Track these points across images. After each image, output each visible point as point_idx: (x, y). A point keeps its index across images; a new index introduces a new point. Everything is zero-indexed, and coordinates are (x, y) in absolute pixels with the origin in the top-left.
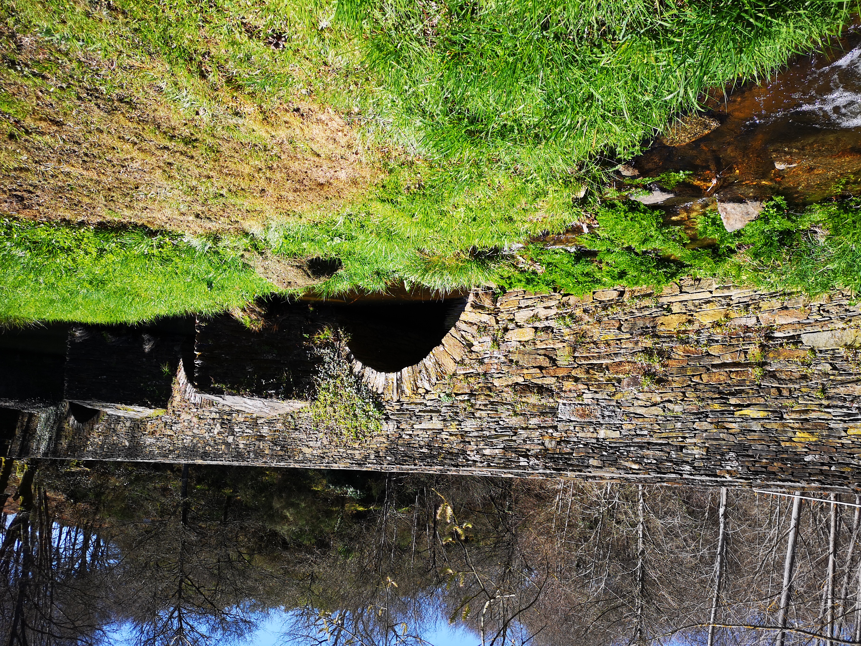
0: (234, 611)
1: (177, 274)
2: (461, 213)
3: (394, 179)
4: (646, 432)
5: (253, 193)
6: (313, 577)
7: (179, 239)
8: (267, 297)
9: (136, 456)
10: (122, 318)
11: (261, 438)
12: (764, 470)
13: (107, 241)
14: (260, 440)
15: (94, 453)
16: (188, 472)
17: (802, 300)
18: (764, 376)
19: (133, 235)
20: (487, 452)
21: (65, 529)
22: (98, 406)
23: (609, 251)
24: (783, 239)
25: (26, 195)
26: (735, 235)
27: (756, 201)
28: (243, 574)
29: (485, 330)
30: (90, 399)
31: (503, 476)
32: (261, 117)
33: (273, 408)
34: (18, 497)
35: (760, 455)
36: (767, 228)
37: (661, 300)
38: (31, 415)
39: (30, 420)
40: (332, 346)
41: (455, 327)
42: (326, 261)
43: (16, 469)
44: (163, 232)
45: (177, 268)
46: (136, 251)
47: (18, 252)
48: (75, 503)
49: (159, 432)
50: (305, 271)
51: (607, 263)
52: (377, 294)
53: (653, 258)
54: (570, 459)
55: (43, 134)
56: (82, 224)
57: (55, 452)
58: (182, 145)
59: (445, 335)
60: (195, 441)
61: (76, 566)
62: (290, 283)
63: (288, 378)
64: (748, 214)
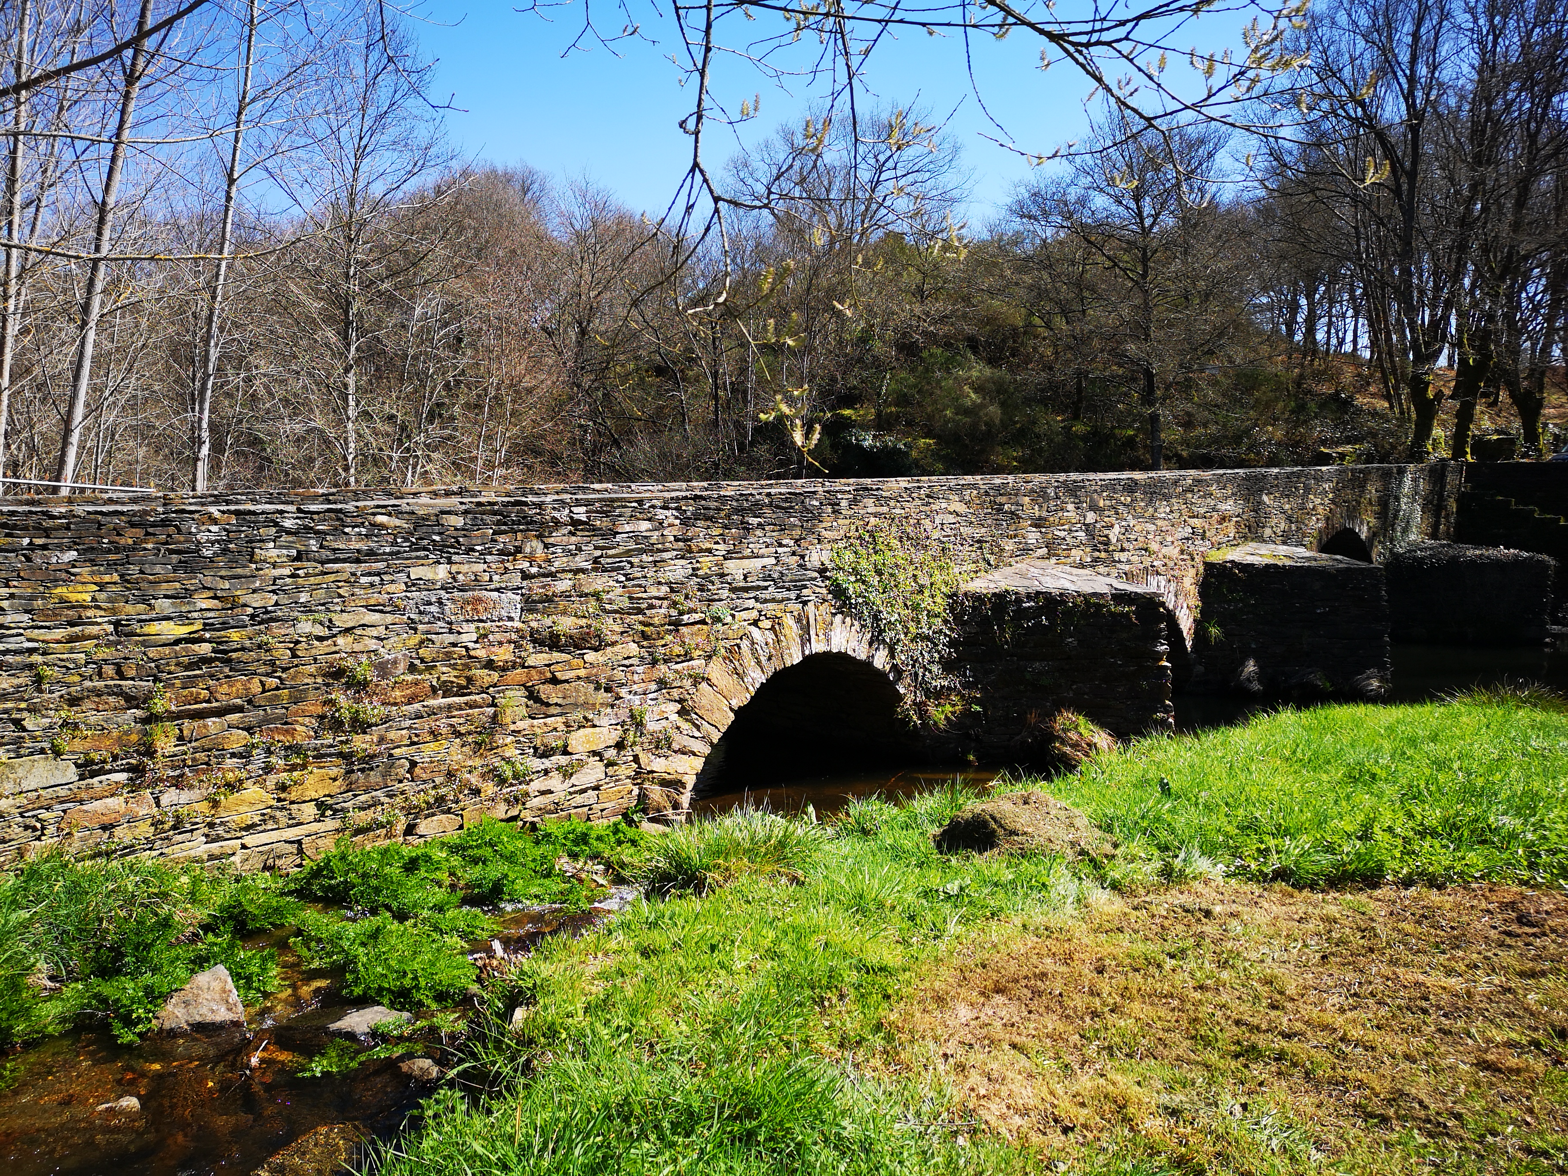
0: (1050, 232)
1: (1227, 804)
2: (741, 957)
3: (870, 1012)
4: (364, 580)
5: (1117, 965)
6: (920, 294)
7: (1233, 868)
8: (1058, 773)
9: (1247, 478)
10: (1306, 717)
11: (1038, 523)
12: (150, 530)
13: (1358, 855)
14: (1040, 518)
15: (1319, 478)
16: (1152, 456)
17: (75, 845)
18: (149, 697)
19: (1316, 869)
20: (644, 526)
21: (1348, 347)
22: (1324, 559)
23: (439, 908)
24: (115, 960)
25: (1514, 928)
26: (207, 960)
27: (172, 1029)
28: (1041, 293)
29: (659, 741)
30: (1339, 570)
31: (610, 486)
32: (1131, 1110)
33: (1023, 576)
34: (1435, 396)
35: (157, 555)
36: (148, 978)
37: (336, 824)
38: (1434, 536)
39: (1435, 527)
40: (928, 693)
41: (712, 744)
42: (966, 847)
43: (1446, 443)
44: (1261, 878)
45: (1227, 815)
46: (1306, 841)
47: (1510, 822)
48: (1337, 393)
49: (1214, 521)
50: (1001, 826)
51: (440, 887)
52: (863, 795)
53: (357, 902)
54: (499, 523)
55: (1510, 1044)
56: (1407, 883)
57: (1386, 475)
58: (1261, 1045)
59: (730, 728)
60: (1151, 510)
61: (1322, 288)
62: (1026, 803)
63: (1002, 630)
64: (186, 1003)
